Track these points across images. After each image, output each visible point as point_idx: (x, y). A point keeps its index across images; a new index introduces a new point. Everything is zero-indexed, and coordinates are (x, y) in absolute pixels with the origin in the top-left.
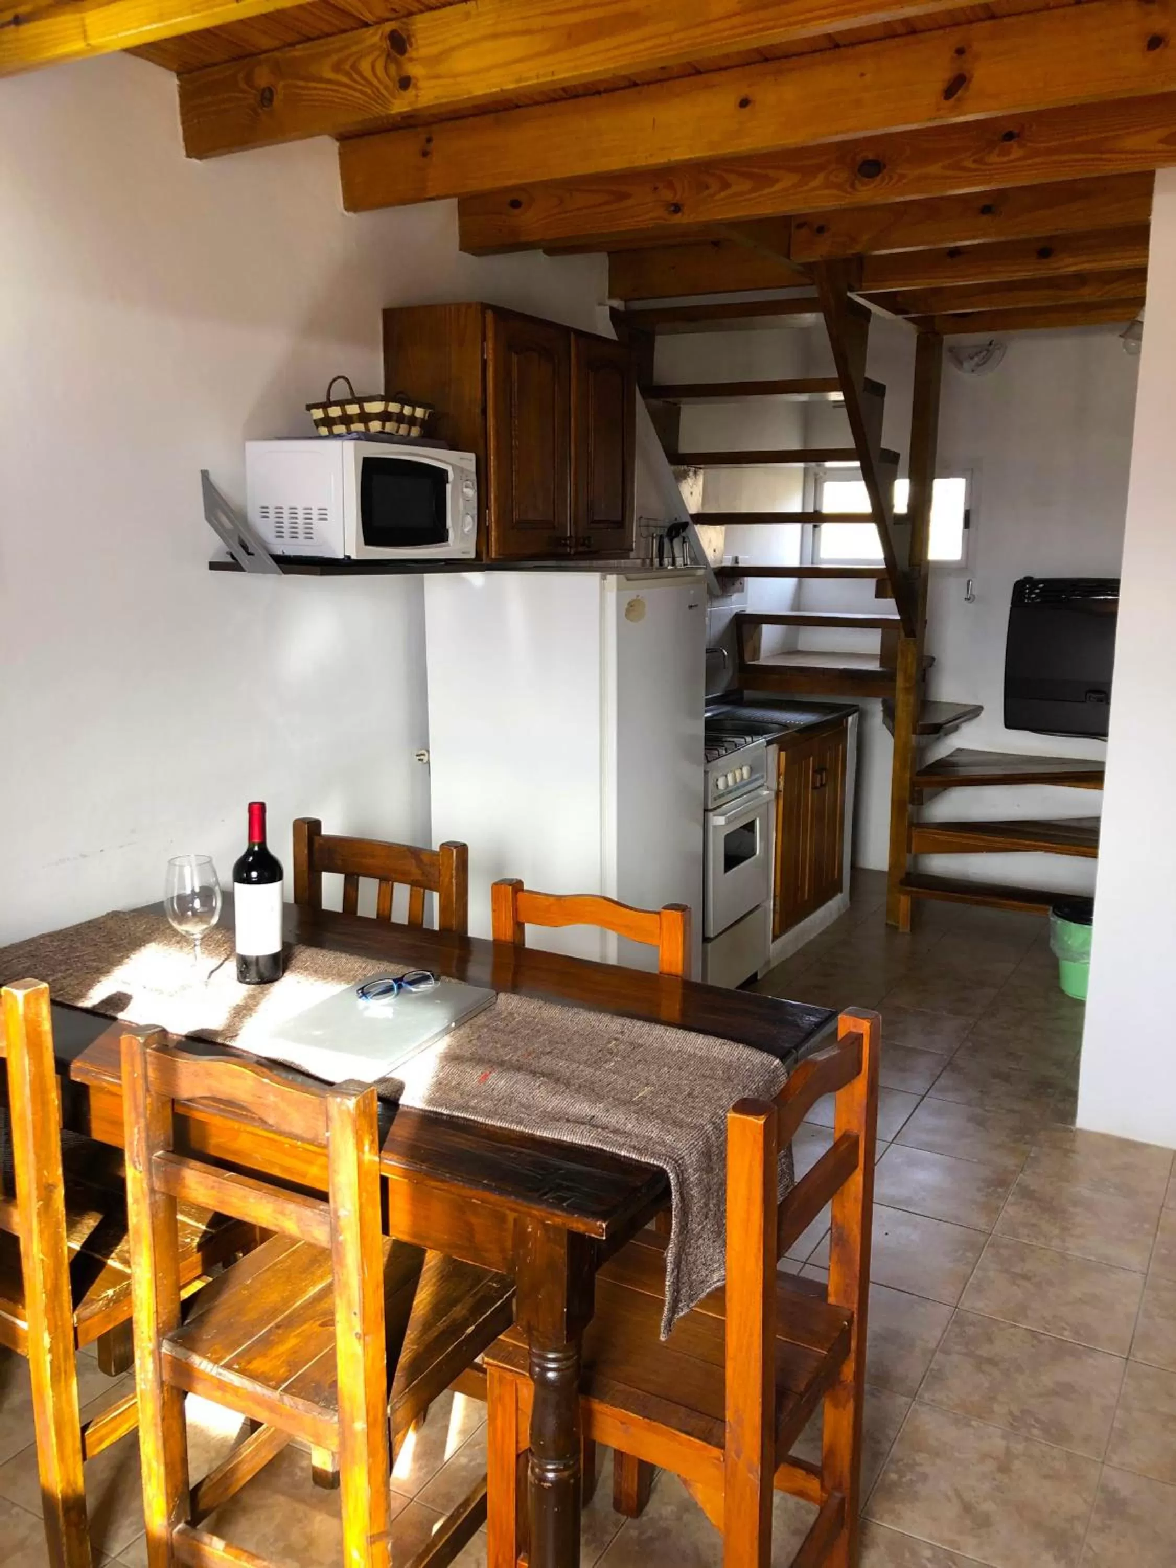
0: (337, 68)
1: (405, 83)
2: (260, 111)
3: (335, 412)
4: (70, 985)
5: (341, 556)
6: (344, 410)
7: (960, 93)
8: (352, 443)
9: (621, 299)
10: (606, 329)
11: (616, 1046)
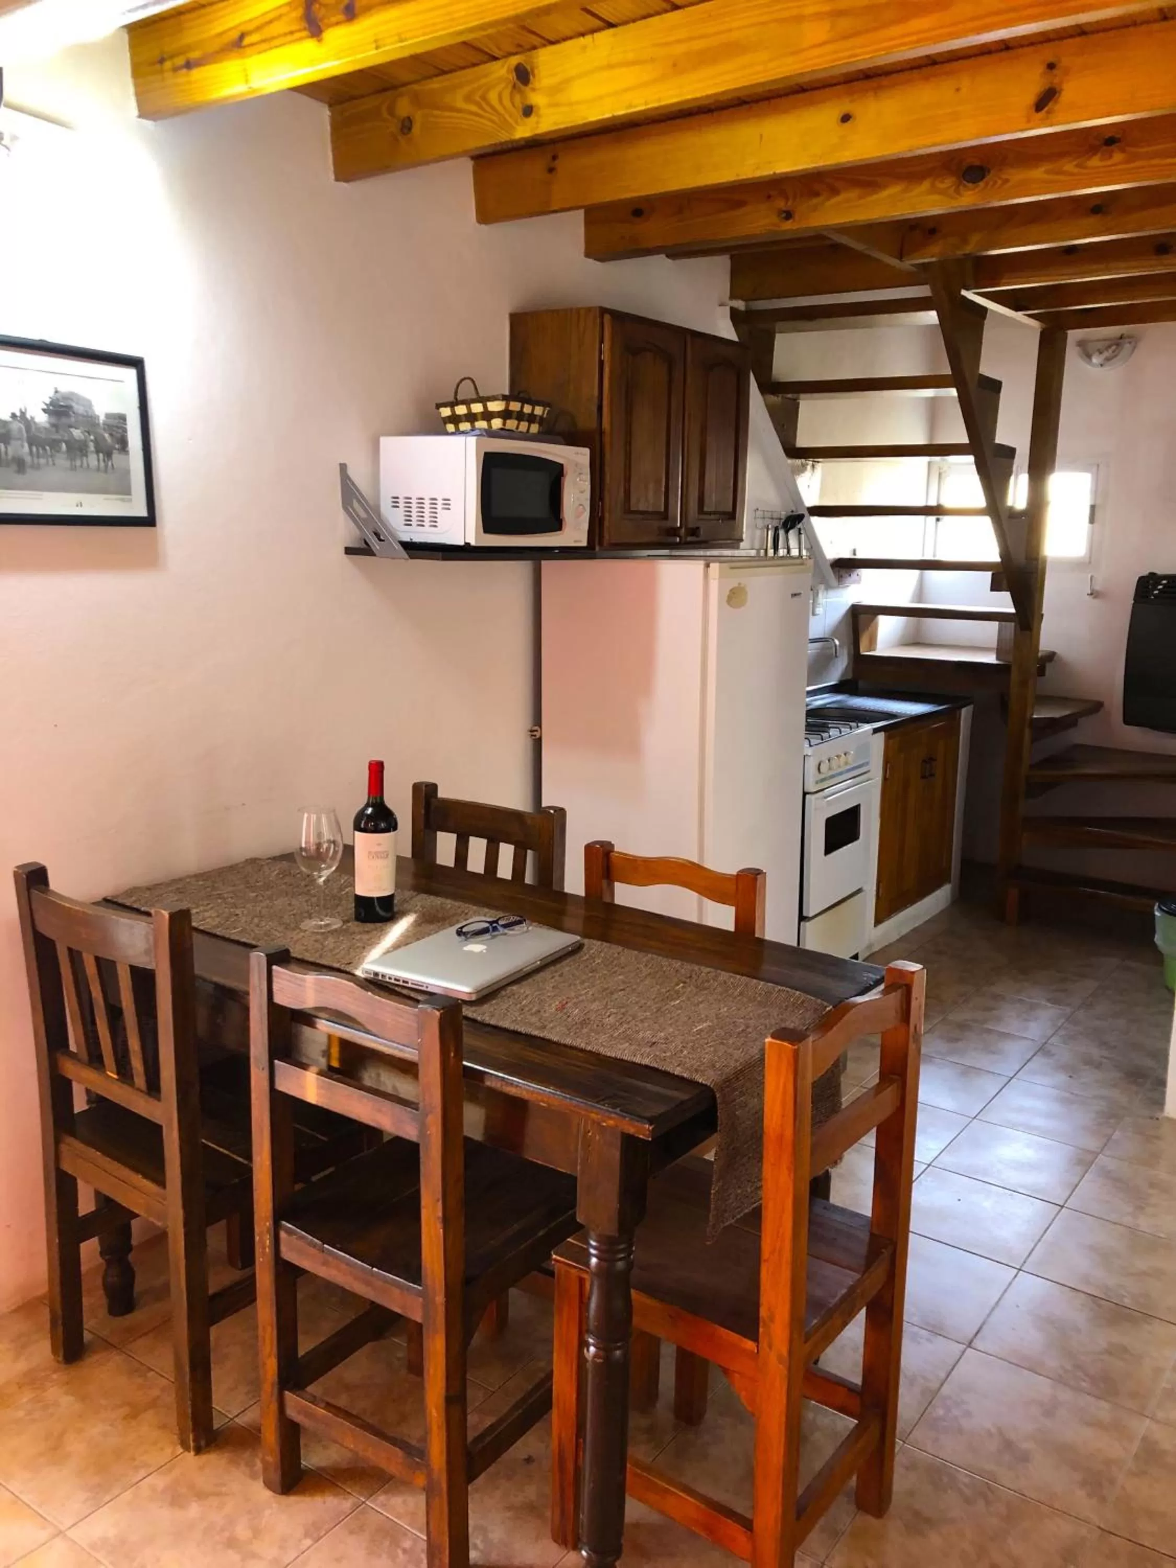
0: (468, 98)
1: (528, 111)
2: (400, 138)
3: (461, 410)
4: (210, 917)
5: (462, 543)
6: (469, 409)
7: (1050, 104)
8: (474, 438)
9: (743, 300)
10: (726, 330)
11: (683, 987)
